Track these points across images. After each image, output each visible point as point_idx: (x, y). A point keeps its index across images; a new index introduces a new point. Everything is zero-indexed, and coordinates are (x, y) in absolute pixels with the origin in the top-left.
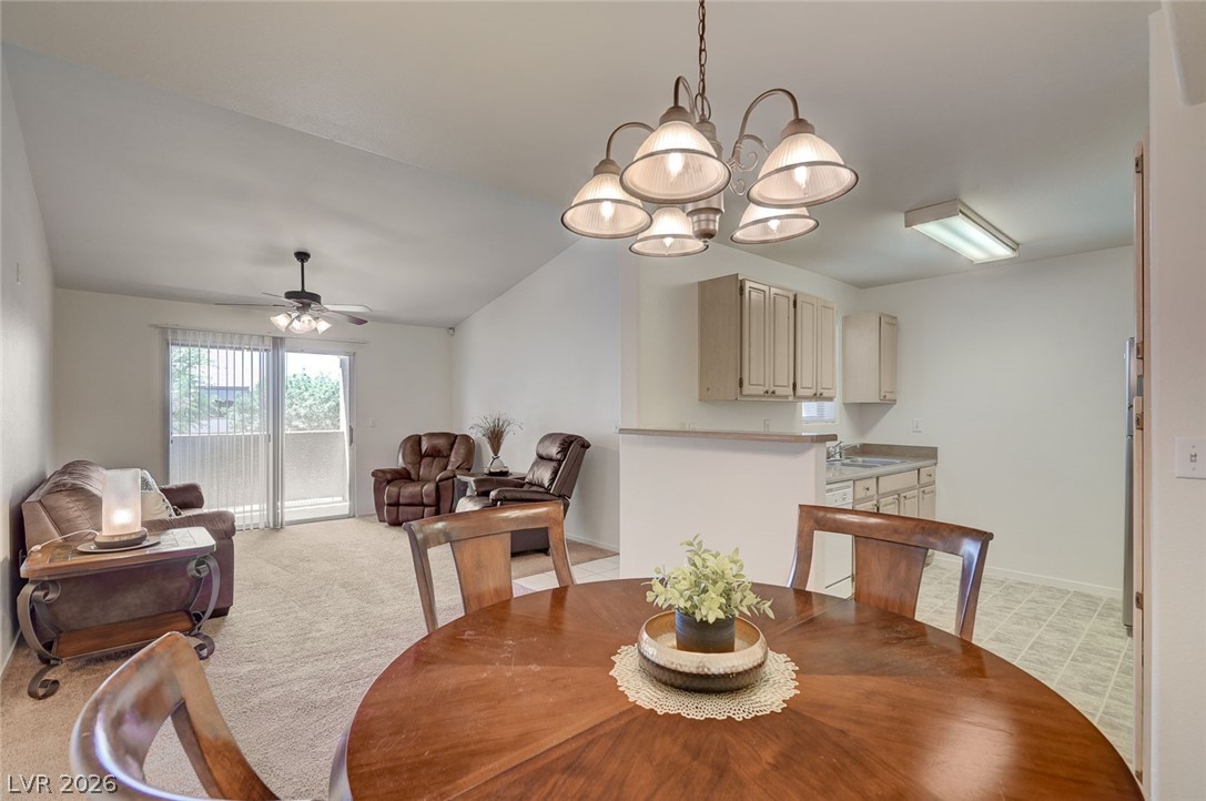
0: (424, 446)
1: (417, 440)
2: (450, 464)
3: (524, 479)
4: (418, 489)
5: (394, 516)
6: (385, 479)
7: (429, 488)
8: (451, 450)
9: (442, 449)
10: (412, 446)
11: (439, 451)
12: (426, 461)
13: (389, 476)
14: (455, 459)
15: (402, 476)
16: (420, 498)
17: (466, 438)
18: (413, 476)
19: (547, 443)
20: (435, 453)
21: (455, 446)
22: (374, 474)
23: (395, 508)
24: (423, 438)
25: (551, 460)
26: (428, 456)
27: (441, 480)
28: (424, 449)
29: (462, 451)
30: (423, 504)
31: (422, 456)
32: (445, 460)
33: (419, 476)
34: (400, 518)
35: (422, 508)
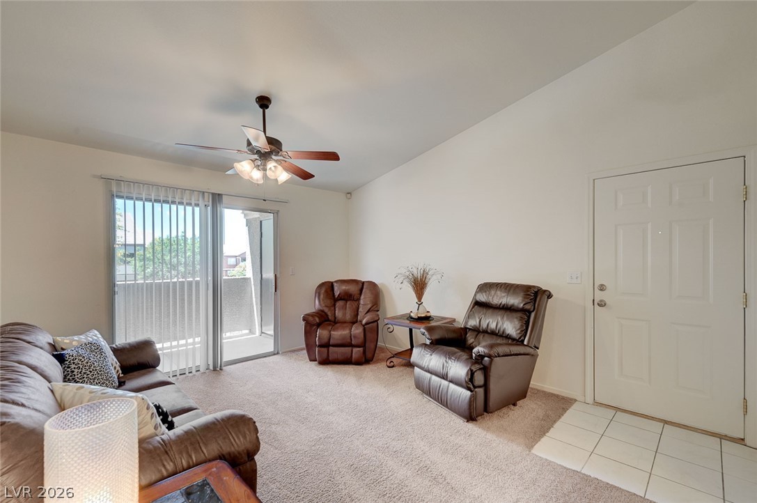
0: (337, 291)
1: (330, 286)
2: (361, 308)
4: (347, 331)
5: (324, 356)
6: (315, 322)
8: (361, 294)
9: (353, 293)
10: (325, 291)
11: (351, 295)
12: (340, 304)
13: (316, 319)
14: (364, 303)
15: (324, 319)
16: (349, 340)
17: (373, 285)
18: (330, 317)
20: (347, 297)
21: (364, 291)
22: (304, 319)
23: (326, 349)
24: (335, 284)
26: (341, 299)
27: (367, 324)
28: (337, 294)
29: (370, 296)
30: (351, 345)
31: (335, 300)
32: (356, 303)
33: (335, 318)
34: (330, 358)
35: (350, 348)
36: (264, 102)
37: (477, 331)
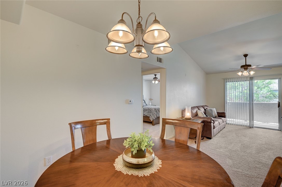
36: (246, 56)
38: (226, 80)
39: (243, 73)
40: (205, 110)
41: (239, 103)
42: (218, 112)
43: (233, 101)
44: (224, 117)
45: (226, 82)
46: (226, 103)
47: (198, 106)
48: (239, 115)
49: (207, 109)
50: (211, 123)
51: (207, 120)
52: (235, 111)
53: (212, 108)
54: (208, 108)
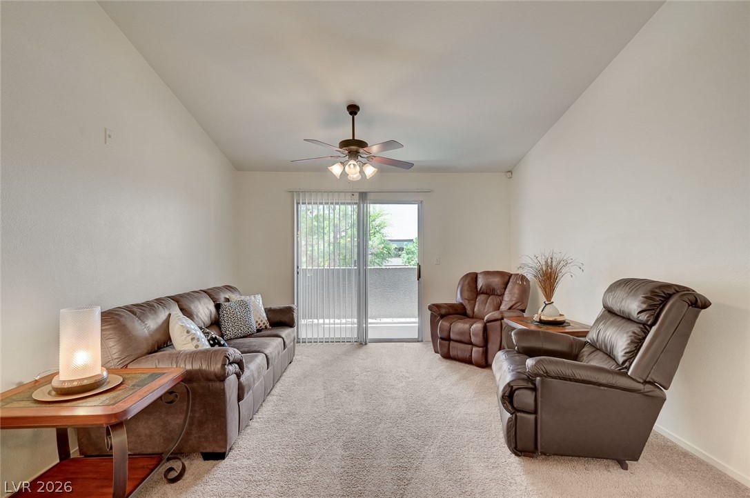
0: (481, 283)
1: (473, 277)
2: (504, 303)
3: (585, 334)
4: (467, 326)
5: (445, 350)
6: (441, 313)
7: (477, 326)
8: (505, 288)
9: (496, 287)
10: (469, 284)
11: (494, 290)
12: (481, 298)
13: (443, 311)
14: (508, 299)
15: (459, 312)
16: (468, 337)
17: (523, 278)
18: (469, 312)
19: (620, 293)
20: (489, 292)
21: (510, 284)
22: (430, 308)
23: (447, 342)
24: (479, 276)
25: (628, 319)
26: (482, 293)
27: (490, 321)
28: (480, 286)
29: (516, 291)
30: (470, 343)
31: (478, 293)
32: (498, 299)
33: (474, 313)
34: (451, 353)
35: (470, 346)
36: (353, 109)
37: (596, 347)
38: (297, 196)
39: (347, 167)
40: (218, 306)
41: (333, 272)
42: (268, 307)
43: (318, 266)
44: (290, 324)
45: (298, 204)
46: (298, 273)
47: (181, 296)
48: (331, 306)
49: (228, 300)
50: (222, 378)
51: (204, 367)
52: (323, 295)
53: (250, 295)
54: (234, 297)
